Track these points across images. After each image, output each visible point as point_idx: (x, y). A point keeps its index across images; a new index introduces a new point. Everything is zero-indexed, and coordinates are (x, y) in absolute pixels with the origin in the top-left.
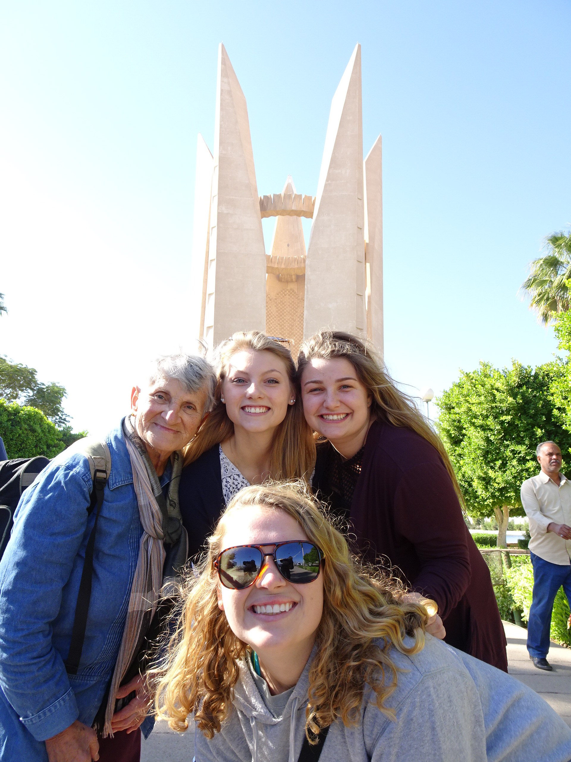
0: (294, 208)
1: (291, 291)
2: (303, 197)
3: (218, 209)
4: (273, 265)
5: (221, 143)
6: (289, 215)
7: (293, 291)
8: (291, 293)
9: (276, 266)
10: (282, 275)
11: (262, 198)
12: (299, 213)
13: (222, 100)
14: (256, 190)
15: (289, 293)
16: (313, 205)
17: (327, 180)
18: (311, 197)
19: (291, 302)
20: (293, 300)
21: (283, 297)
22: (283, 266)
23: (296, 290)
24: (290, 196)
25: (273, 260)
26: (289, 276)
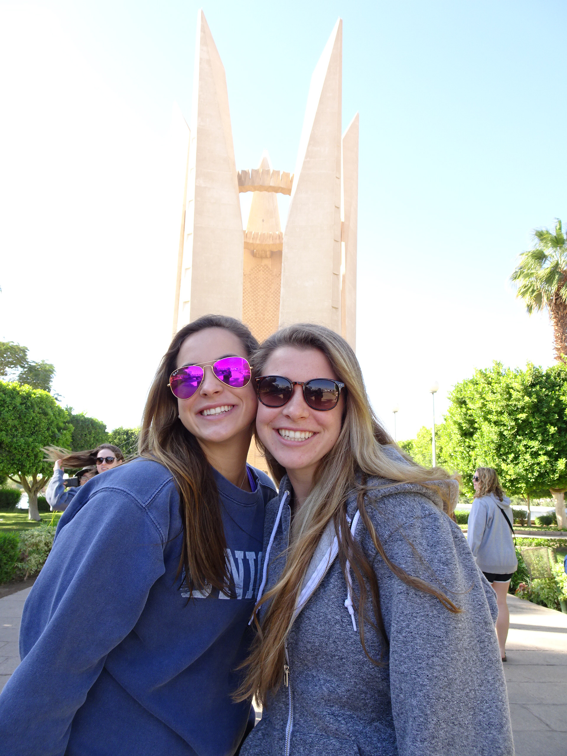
0: (272, 184)
1: (265, 267)
2: (281, 173)
3: (196, 182)
4: (248, 241)
5: (200, 114)
6: (266, 191)
7: (267, 267)
8: (265, 269)
9: (251, 241)
10: (257, 251)
11: (240, 173)
12: (276, 190)
13: (201, 69)
14: (234, 164)
15: (263, 269)
16: (291, 181)
17: (306, 157)
18: (289, 173)
19: (265, 278)
20: (267, 276)
21: (257, 272)
22: (258, 242)
23: (270, 267)
24: (268, 171)
25: (248, 236)
26: (263, 252)
